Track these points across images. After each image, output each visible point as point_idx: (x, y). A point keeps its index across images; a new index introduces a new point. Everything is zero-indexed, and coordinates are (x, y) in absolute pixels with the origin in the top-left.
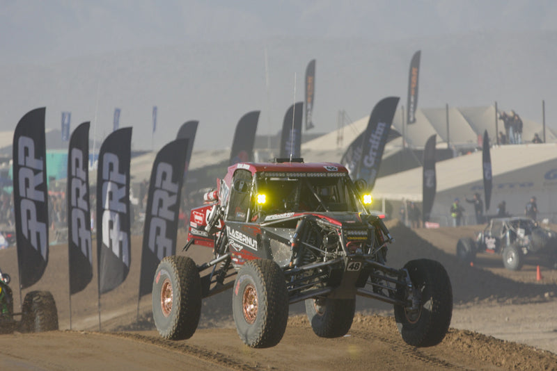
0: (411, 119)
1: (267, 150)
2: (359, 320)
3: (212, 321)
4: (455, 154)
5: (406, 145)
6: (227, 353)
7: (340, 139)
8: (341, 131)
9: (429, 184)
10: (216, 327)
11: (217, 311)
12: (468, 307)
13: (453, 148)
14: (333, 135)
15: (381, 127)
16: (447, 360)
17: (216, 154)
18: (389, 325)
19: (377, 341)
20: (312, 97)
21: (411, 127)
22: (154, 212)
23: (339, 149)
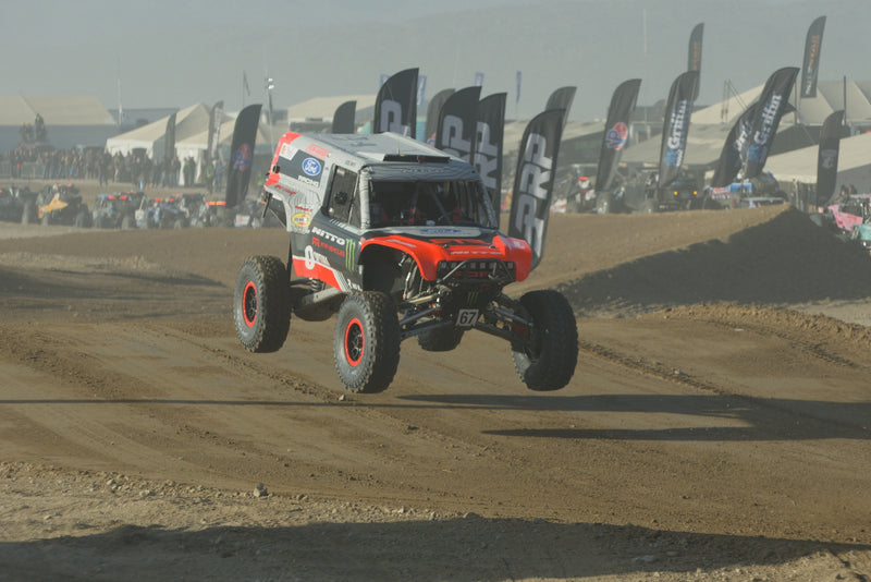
0: (807, 92)
1: (643, 122)
2: (754, 313)
3: (583, 310)
4: (852, 131)
5: (798, 122)
6: (608, 346)
7: (725, 112)
8: (726, 102)
9: (826, 165)
10: (589, 317)
11: (589, 300)
12: (867, 302)
13: (850, 125)
14: (717, 108)
15: (776, 100)
16: (851, 359)
17: (587, 124)
18: (788, 319)
19: (774, 337)
20: (699, 64)
21: (804, 100)
22: (522, 187)
23: (723, 123)
